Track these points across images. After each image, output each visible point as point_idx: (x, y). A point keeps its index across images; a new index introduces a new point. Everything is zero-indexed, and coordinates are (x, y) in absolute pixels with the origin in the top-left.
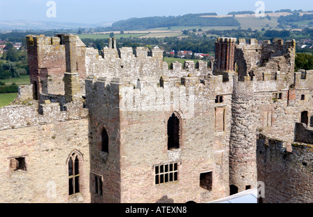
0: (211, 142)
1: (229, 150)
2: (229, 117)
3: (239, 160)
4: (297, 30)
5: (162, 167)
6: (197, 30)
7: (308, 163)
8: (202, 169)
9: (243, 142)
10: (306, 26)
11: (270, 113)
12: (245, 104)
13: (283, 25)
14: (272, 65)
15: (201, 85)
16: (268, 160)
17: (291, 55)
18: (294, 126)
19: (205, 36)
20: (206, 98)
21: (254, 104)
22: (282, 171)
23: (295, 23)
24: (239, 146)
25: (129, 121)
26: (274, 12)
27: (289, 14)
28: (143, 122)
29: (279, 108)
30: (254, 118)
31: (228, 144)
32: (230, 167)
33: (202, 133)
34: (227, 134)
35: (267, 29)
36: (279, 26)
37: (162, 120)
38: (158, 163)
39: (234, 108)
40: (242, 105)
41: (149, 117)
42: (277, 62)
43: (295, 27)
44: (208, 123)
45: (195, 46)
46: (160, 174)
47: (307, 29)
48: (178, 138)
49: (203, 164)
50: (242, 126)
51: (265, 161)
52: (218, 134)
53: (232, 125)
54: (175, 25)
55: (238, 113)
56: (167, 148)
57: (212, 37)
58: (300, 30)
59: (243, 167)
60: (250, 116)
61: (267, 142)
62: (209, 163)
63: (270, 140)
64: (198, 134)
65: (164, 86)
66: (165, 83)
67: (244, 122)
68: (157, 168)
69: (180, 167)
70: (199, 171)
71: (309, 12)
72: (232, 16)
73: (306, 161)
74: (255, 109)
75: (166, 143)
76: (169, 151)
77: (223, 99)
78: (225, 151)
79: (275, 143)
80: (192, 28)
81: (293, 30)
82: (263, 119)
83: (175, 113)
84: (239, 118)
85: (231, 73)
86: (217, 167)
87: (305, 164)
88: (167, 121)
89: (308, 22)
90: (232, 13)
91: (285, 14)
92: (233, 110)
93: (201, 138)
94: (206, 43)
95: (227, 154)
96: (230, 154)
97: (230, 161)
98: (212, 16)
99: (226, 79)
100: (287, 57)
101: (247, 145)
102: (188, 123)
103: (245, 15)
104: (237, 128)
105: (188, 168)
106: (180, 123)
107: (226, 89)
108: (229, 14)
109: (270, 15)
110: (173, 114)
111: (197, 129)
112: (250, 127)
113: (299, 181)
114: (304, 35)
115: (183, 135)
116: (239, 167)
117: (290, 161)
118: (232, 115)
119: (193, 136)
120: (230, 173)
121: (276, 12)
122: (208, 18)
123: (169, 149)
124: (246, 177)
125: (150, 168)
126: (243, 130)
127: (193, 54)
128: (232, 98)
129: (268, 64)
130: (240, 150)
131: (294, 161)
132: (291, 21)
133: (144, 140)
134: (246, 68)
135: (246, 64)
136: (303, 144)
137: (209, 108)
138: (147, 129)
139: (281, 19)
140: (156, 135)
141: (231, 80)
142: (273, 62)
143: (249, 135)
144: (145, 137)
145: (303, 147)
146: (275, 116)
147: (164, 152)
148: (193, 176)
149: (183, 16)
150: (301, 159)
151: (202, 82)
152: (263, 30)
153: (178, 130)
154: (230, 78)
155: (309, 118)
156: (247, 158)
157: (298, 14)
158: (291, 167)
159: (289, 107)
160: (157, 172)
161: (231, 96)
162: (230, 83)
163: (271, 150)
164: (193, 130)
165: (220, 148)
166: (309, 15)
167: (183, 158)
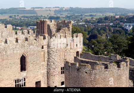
0: (40, 67)
1: (46, 70)
2: (46, 55)
3: (52, 75)
4: (63, 16)
5: (18, 80)
6: (17, 15)
7: (88, 72)
8: (36, 80)
9: (53, 66)
10: (67, 14)
11: (64, 53)
12: (53, 49)
13: (56, 14)
14: (63, 32)
15: (35, 41)
16: (70, 72)
17: (70, 27)
18: (73, 58)
19: (21, 19)
20: (37, 47)
21: (57, 49)
22: (77, 76)
23: (61, 13)
24: (51, 68)
25: (2, 59)
26: (52, 8)
27: (59, 9)
28: (9, 59)
29: (67, 50)
30: (57, 55)
31: (46, 68)
32: (47, 78)
33: (36, 63)
34: (45, 63)
35: (49, 15)
36: (55, 14)
37: (18, 58)
38: (16, 78)
39: (49, 51)
40: (52, 49)
41: (12, 57)
42: (65, 30)
43: (62, 15)
44: (39, 58)
45: (16, 23)
46: (17, 84)
47: (67, 16)
48: (25, 66)
49: (37, 78)
50: (52, 59)
51: (69, 73)
52: (42, 63)
53: (48, 59)
54: (5, 13)
55: (50, 53)
56: (20, 71)
57: (24, 19)
58: (64, 16)
59: (53, 78)
60: (56, 55)
61: (70, 64)
62: (39, 77)
63: (71, 64)
64: (34, 64)
65: (19, 42)
66: (19, 40)
67: (53, 57)
68: (16, 81)
69: (26, 80)
70: (35, 81)
71: (67, 8)
72: (33, 9)
73: (87, 71)
74: (57, 51)
75: (20, 69)
76: (21, 72)
77: (44, 47)
78: (45, 71)
79: (73, 65)
80: (14, 15)
81: (61, 16)
82: (61, 55)
83: (24, 54)
84: (51, 56)
85: (47, 35)
86: (43, 78)
87: (86, 73)
88: (20, 58)
89: (67, 12)
90: (33, 8)
91: (57, 9)
92: (48, 52)
93: (36, 65)
94: (22, 22)
95: (46, 73)
96: (47, 72)
97: (47, 75)
98: (24, 9)
99: (44, 38)
100: (69, 28)
101: (55, 68)
102: (29, 59)
103: (39, 9)
104: (50, 60)
105: (30, 80)
106: (26, 59)
107: (45, 42)
108: (32, 8)
109: (50, 9)
110: (23, 55)
111: (34, 61)
112: (56, 59)
113: (84, 80)
114: (66, 18)
115: (28, 64)
116: (51, 78)
117: (80, 72)
118: (48, 55)
119: (32, 65)
120: (47, 81)
121: (53, 8)
122: (22, 10)
123: (21, 71)
124: (55, 82)
125: (12, 81)
126: (53, 61)
127: (16, 27)
128: (48, 47)
129: (61, 31)
130: (52, 70)
131: (82, 72)
132: (60, 12)
133: (10, 68)
134: (52, 33)
135: (51, 31)
136: (85, 64)
137: (39, 52)
138: (11, 62)
139: (55, 11)
140: (15, 65)
141: (47, 38)
142: (63, 30)
143: (55, 63)
144: (10, 67)
145: (85, 65)
146: (66, 54)
147: (19, 73)
148: (32, 83)
149: (9, 9)
150: (85, 70)
151: (35, 40)
152: (48, 16)
153: (25, 62)
154: (46, 37)
155: (79, 54)
156: (55, 74)
157: (63, 9)
158: (81, 74)
159: (71, 50)
160: (16, 83)
161: (47, 46)
162: (47, 40)
163: (72, 68)
164: (32, 62)
165: (43, 70)
166: (67, 10)
167: (28, 75)
